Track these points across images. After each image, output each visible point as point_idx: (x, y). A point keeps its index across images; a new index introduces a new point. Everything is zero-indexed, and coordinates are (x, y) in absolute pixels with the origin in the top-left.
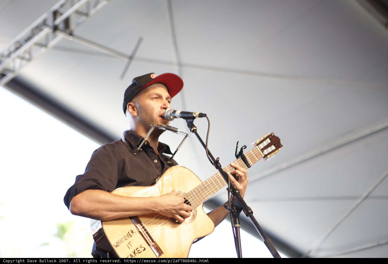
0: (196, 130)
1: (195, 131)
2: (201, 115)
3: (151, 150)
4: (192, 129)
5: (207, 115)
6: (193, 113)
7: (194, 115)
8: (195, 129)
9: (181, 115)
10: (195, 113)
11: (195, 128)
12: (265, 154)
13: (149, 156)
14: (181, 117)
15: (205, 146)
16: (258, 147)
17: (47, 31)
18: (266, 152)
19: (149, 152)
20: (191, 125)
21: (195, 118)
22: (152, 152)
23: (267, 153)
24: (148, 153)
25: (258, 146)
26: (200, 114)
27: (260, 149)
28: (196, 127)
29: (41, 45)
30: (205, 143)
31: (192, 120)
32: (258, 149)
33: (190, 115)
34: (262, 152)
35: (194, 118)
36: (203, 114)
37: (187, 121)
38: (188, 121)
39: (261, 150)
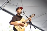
17: (6, 3)
29: (6, 5)
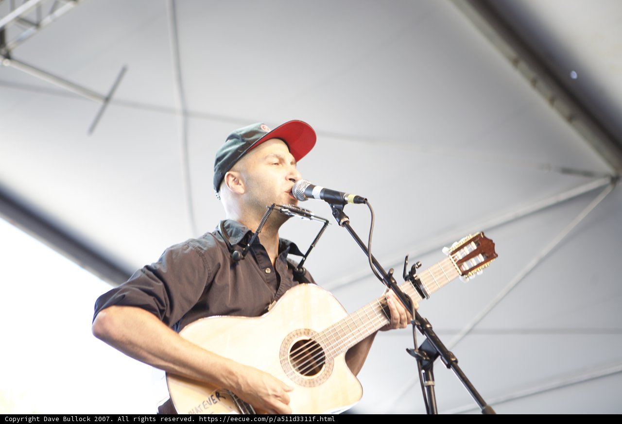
0: (348, 222)
1: (346, 224)
2: (358, 200)
3: (262, 251)
4: (342, 221)
5: (368, 201)
6: (345, 193)
7: (346, 199)
8: (346, 221)
9: (322, 195)
10: (347, 196)
11: (346, 219)
12: (464, 269)
13: (258, 261)
14: (322, 198)
15: (367, 251)
16: (453, 258)
18: (466, 266)
19: (258, 254)
20: (339, 214)
21: (347, 203)
22: (262, 254)
23: (468, 268)
24: (256, 257)
25: (453, 256)
26: (356, 197)
27: (455, 261)
28: (348, 217)
30: (367, 247)
31: (342, 206)
32: (453, 260)
33: (338, 197)
34: (460, 267)
35: (345, 203)
36: (361, 198)
37: (332, 207)
38: (334, 207)
39: (456, 263)
